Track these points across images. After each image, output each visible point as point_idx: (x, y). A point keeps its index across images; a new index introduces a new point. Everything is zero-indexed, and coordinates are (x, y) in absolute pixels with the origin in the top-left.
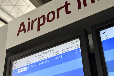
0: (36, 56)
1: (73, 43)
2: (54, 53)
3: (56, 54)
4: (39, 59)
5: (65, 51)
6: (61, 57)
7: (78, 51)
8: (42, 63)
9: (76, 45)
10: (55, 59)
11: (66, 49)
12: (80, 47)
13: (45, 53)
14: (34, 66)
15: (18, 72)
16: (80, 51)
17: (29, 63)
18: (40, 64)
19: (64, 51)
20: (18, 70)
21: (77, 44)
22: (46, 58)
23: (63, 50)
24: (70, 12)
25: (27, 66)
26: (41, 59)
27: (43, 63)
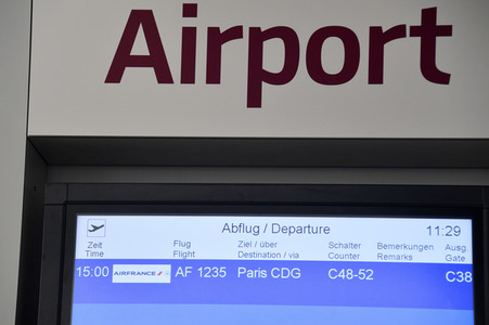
0: (226, 228)
1: (434, 231)
2: (332, 245)
3: (343, 255)
4: (246, 250)
5: (394, 256)
6: (367, 276)
7: (457, 277)
8: (263, 274)
9: (448, 247)
10: (333, 274)
11: (397, 247)
12: (469, 260)
13: (283, 230)
14: (212, 272)
15: (116, 279)
16: (467, 277)
17: (185, 250)
18: (251, 274)
19: (384, 252)
20: (117, 268)
21: (454, 241)
22: (287, 258)
23: (380, 246)
24: (443, 78)
25: (175, 264)
26: (258, 252)
27: (269, 273)
